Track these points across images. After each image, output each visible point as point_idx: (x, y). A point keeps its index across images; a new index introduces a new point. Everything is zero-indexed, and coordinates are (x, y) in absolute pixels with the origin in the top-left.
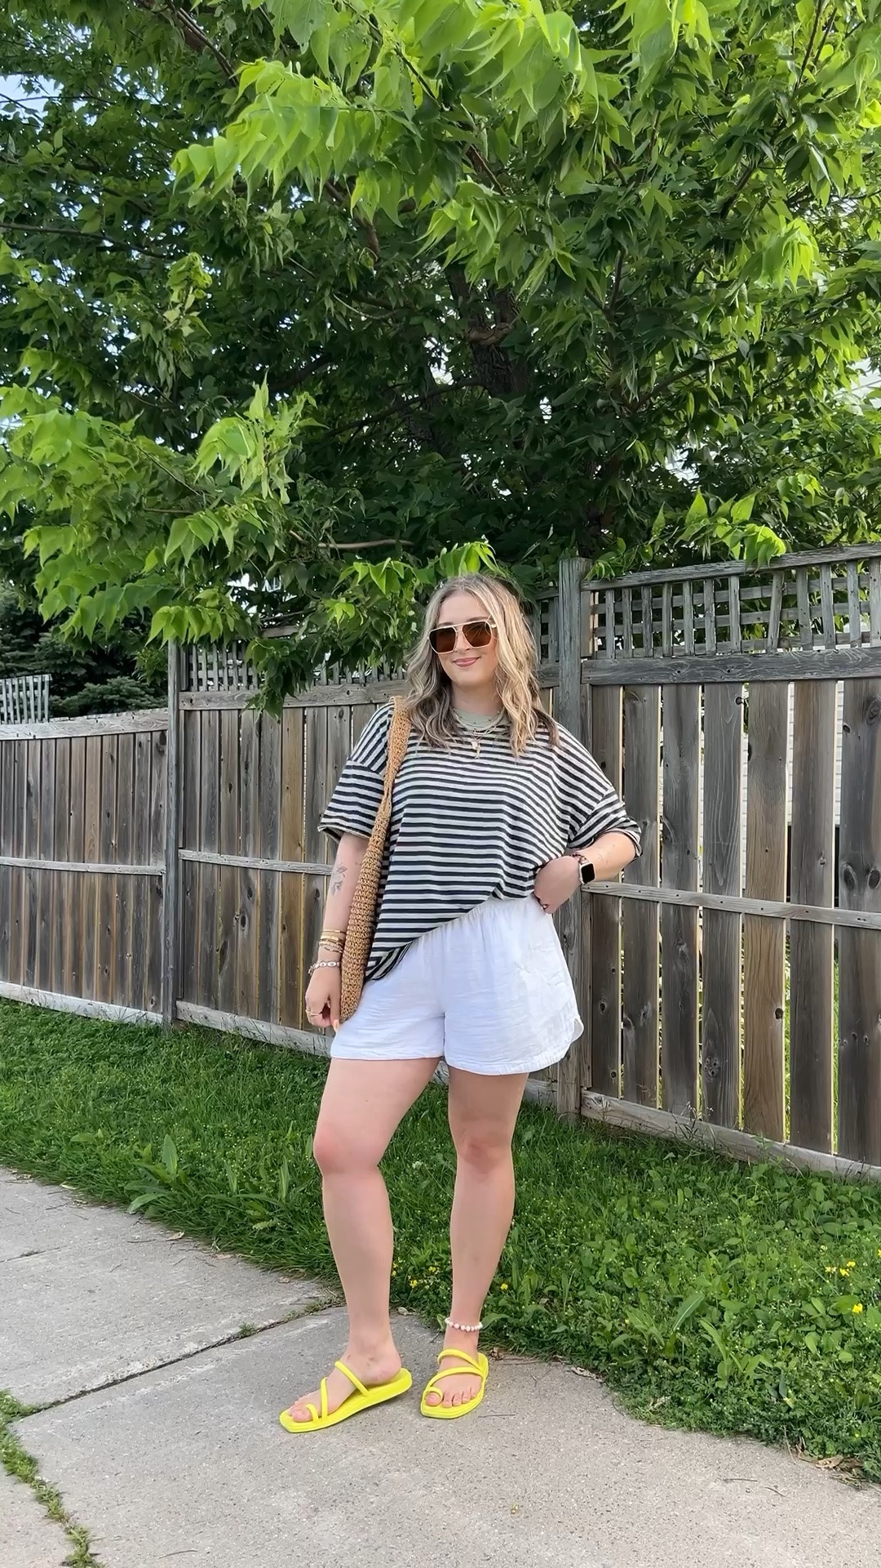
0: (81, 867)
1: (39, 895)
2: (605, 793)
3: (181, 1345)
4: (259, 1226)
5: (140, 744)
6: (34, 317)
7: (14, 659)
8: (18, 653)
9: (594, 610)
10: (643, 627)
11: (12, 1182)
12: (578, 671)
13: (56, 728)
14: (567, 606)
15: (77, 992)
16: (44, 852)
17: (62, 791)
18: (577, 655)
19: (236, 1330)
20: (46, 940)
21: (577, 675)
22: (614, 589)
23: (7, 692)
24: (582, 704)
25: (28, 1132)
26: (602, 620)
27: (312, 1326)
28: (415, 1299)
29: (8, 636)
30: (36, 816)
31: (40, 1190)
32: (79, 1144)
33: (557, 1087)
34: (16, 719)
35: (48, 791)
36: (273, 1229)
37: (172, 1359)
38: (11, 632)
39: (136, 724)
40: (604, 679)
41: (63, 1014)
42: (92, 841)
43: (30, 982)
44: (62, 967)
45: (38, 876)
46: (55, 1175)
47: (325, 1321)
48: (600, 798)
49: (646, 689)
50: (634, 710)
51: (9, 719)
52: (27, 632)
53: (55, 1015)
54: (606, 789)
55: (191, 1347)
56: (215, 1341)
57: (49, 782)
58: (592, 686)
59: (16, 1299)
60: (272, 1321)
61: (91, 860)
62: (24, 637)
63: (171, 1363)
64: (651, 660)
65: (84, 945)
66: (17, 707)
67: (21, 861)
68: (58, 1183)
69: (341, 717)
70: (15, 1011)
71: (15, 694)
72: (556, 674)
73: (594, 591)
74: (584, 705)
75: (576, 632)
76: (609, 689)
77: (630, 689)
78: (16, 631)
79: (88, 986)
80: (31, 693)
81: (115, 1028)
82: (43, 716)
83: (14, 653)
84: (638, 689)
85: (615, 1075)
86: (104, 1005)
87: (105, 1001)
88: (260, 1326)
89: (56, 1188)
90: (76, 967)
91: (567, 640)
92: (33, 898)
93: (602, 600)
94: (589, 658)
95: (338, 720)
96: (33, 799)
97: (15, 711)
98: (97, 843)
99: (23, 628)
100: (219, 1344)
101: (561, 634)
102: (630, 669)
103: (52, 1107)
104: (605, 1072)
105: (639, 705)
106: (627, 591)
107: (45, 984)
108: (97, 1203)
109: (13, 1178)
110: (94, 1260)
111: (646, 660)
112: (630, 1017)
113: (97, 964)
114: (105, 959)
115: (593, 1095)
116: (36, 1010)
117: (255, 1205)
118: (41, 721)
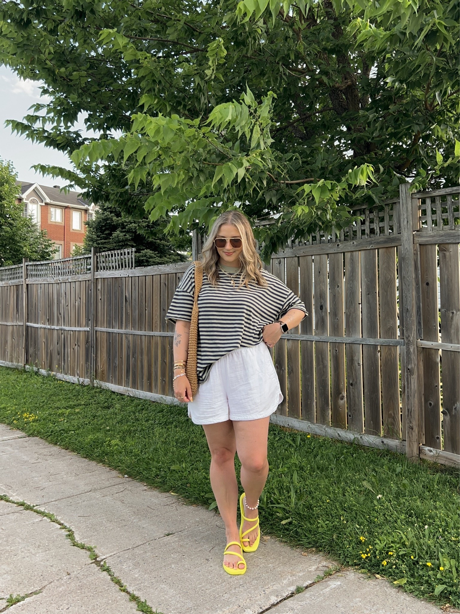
0: (152, 333)
1: (131, 346)
2: (288, 294)
3: (268, 598)
4: (284, 522)
5: (179, 278)
6: (146, 79)
7: (102, 243)
8: (103, 241)
9: (419, 208)
10: (449, 215)
11: (145, 490)
12: (412, 238)
13: (139, 272)
14: (405, 206)
15: (150, 390)
16: (134, 327)
17: (142, 299)
18: (412, 230)
19: (293, 588)
20: (135, 366)
21: (412, 240)
22: (431, 197)
23: (115, 256)
24: (414, 254)
25: (148, 463)
26: (424, 212)
27: (333, 586)
28: (383, 570)
29: (99, 234)
30: (129, 311)
31: (160, 495)
32: (174, 470)
33: (406, 443)
34: (119, 268)
35: (135, 300)
36: (290, 523)
37: (267, 607)
38: (100, 232)
39: (177, 269)
40: (427, 241)
41: (145, 400)
42: (156, 322)
43: (127, 385)
44: (142, 379)
45: (131, 338)
46: (166, 487)
47: (339, 583)
48: (286, 297)
49: (451, 246)
50: (444, 256)
51: (116, 268)
52: (107, 232)
53: (141, 401)
54: (288, 292)
55: (274, 599)
56: (285, 595)
57: (135, 295)
58: (420, 245)
59: (171, 564)
60: (310, 582)
61: (156, 331)
62: (106, 234)
63: (267, 610)
64: (454, 231)
65: (153, 370)
66: (120, 263)
67: (123, 331)
68: (168, 491)
69: (280, 263)
70: (123, 399)
71: (119, 257)
72: (399, 239)
73: (419, 199)
74: (415, 254)
75: (410, 218)
76: (429, 247)
77: (442, 246)
78: (102, 232)
79: (155, 387)
80: (126, 256)
81: (171, 407)
82: (132, 266)
83: (102, 241)
84: (446, 246)
85: (438, 438)
86: (164, 397)
87: (164, 394)
88: (305, 585)
89: (168, 494)
90: (149, 378)
91: (406, 222)
92: (128, 347)
93: (424, 202)
94: (417, 231)
95: (278, 265)
96: (128, 303)
97: (119, 265)
98: (159, 323)
99: (105, 230)
100: (288, 598)
101: (402, 220)
102: (442, 236)
103: (156, 450)
104: (433, 437)
105: (447, 254)
106: (438, 198)
107: (134, 386)
108: (192, 503)
109: (145, 488)
110: (202, 538)
111: (451, 231)
112: (447, 409)
113: (159, 378)
114: (163, 375)
115: (427, 448)
116: (133, 399)
117: (279, 511)
118: (131, 269)
